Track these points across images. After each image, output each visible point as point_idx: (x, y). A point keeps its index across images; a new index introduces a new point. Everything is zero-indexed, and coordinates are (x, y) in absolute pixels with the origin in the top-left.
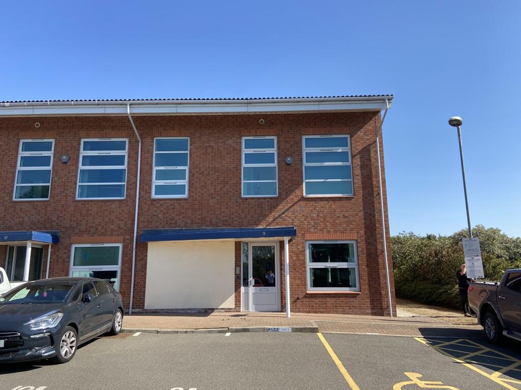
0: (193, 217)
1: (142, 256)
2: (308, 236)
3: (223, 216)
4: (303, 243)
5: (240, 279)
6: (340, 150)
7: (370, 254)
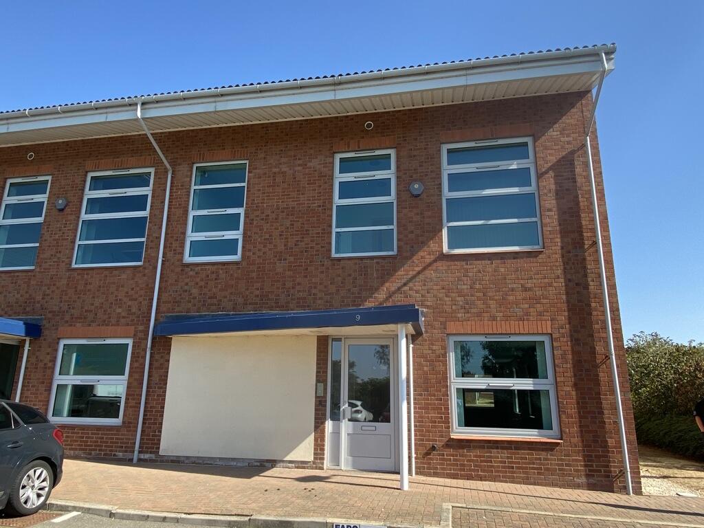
0: (247, 293)
1: (162, 361)
2: (452, 327)
3: (299, 291)
4: (443, 340)
5: (325, 406)
6: (514, 166)
7: (580, 361)
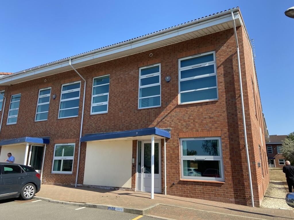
0: (110, 125)
1: (84, 151)
2: (181, 135)
3: (127, 123)
4: (178, 141)
5: (136, 167)
6: (207, 64)
7: (233, 148)
